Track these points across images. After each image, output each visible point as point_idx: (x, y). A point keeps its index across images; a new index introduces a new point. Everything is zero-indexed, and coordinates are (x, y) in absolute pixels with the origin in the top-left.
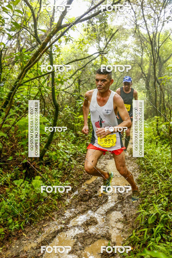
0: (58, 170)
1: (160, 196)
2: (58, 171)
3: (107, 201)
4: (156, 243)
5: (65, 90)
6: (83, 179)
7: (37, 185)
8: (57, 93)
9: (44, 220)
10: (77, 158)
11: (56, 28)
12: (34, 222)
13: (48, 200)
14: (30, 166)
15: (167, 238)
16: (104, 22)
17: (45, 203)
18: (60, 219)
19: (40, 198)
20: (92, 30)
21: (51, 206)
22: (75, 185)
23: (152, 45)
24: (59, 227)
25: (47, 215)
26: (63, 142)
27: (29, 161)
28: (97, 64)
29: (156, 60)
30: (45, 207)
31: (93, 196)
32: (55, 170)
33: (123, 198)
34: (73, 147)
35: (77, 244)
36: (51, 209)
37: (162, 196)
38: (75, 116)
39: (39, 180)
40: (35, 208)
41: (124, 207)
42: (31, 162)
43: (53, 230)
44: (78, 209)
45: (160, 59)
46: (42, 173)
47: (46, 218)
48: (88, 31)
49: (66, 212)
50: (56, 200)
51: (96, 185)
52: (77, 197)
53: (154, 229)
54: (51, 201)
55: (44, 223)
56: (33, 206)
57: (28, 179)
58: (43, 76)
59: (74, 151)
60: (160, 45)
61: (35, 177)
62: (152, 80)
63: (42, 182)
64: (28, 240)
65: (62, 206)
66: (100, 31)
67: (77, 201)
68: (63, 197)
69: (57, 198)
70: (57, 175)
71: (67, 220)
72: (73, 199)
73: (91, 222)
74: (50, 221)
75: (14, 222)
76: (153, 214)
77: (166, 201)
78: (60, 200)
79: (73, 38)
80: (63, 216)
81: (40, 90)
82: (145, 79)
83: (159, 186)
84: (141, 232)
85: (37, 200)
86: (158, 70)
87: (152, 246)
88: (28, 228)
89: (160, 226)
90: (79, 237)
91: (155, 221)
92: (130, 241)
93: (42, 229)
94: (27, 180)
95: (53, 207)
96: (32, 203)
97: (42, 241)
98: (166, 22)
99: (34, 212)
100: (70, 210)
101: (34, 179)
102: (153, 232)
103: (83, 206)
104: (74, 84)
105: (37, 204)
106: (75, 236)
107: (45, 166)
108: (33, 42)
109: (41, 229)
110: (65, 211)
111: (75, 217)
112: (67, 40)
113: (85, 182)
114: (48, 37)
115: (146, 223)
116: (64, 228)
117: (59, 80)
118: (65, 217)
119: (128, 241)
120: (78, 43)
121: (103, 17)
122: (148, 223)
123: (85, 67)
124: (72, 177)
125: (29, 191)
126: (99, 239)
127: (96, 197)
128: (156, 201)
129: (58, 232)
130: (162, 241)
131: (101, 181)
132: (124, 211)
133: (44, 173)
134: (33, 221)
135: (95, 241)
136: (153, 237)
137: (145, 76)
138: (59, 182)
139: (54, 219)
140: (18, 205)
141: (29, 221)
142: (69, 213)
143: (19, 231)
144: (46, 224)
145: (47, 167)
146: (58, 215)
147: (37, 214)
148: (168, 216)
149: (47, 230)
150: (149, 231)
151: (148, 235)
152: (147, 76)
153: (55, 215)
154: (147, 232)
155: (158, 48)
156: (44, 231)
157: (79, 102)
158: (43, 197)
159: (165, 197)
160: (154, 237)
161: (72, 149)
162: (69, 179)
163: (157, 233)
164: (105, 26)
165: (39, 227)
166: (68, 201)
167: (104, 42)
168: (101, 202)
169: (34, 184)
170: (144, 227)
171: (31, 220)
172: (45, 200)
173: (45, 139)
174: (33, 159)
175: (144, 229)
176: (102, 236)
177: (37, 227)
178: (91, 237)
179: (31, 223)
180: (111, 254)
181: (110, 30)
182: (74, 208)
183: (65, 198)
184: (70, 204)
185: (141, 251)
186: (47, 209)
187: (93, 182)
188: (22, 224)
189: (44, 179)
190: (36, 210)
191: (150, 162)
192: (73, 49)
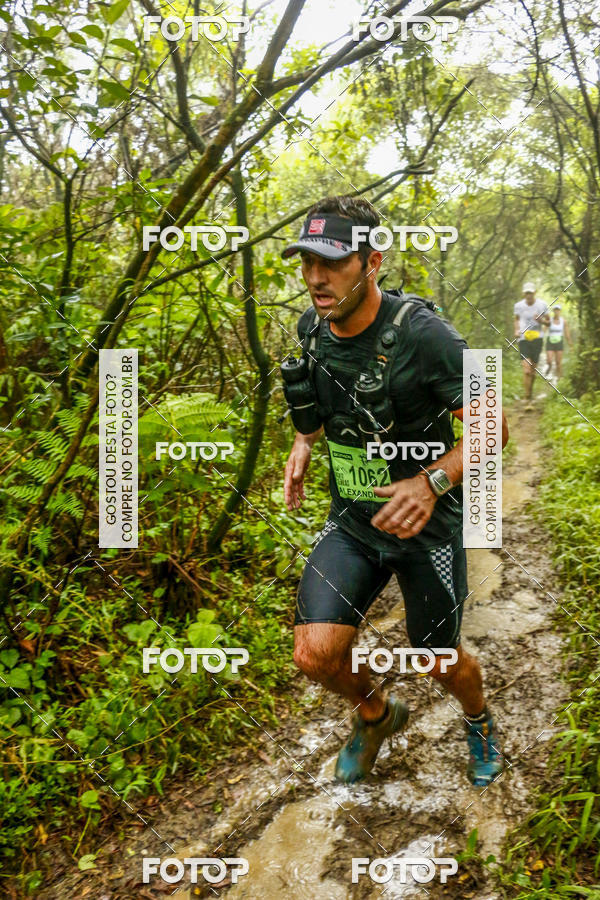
0: (275, 584)
2: (273, 588)
5: (290, 304)
7: (203, 643)
8: (265, 317)
9: (230, 760)
11: (253, 95)
12: (195, 769)
13: (242, 692)
14: (176, 575)
16: (419, 58)
17: (233, 701)
18: (284, 758)
19: (214, 687)
20: (379, 90)
21: (252, 714)
23: (596, 130)
24: (284, 786)
25: (243, 744)
27: (174, 557)
28: (401, 206)
30: (234, 716)
31: (397, 675)
32: (265, 584)
33: (504, 683)
34: (325, 501)
35: (345, 847)
36: (255, 722)
39: (213, 623)
40: (200, 721)
41: (509, 714)
42: (181, 559)
43: (263, 796)
44: (346, 722)
46: (221, 598)
47: (239, 756)
48: (364, 92)
49: (306, 734)
50: (271, 691)
54: (253, 693)
55: (231, 771)
56: (194, 712)
57: (171, 619)
58: (214, 260)
61: (197, 612)
63: (220, 628)
65: (291, 712)
66: (407, 90)
68: (293, 679)
69: (273, 685)
70: (273, 602)
71: (309, 760)
73: (395, 768)
74: (252, 764)
75: (130, 769)
78: (283, 690)
79: (312, 121)
80: (297, 746)
81: (204, 308)
82: (572, 251)
84: (571, 804)
85: (204, 694)
88: (180, 788)
90: (352, 820)
92: (531, 837)
93: (226, 791)
94: (169, 623)
95: (260, 715)
96: (190, 704)
99: (196, 735)
100: (319, 724)
101: (196, 621)
105: (206, 707)
106: (340, 818)
107: (230, 571)
108: (176, 140)
109: (221, 791)
110: (302, 730)
112: (290, 129)
114: (225, 126)
115: (589, 773)
116: (298, 790)
117: (270, 272)
118: (304, 749)
119: (525, 838)
120: (332, 135)
121: (417, 40)
122: (596, 775)
126: (422, 829)
129: (281, 802)
132: (508, 727)
133: (226, 598)
134: (194, 766)
135: (409, 837)
137: (572, 240)
138: (277, 626)
139: (263, 756)
140: (143, 711)
142: (318, 735)
143: (150, 801)
144: (239, 774)
145: (235, 575)
146: (279, 742)
147: (205, 742)
149: (242, 796)
151: (597, 819)
152: (578, 240)
153: (268, 744)
154: (593, 807)
156: (232, 799)
158: (225, 682)
161: (322, 512)
164: (426, 71)
165: (215, 786)
166: (312, 693)
167: (421, 125)
168: (425, 698)
169: (195, 638)
170: (579, 787)
171: (188, 762)
172: (231, 690)
173: (228, 479)
174: (189, 551)
175: (583, 796)
176: (434, 819)
177: (207, 786)
178: (393, 821)
179: (186, 772)
180: (466, 881)
181: (443, 83)
182: (332, 718)
183: (299, 682)
184: (320, 702)
185: (573, 875)
186: (239, 724)
187: (396, 626)
188: (158, 776)
189: (226, 617)
190: (204, 727)
191: (599, 550)
192: (312, 158)
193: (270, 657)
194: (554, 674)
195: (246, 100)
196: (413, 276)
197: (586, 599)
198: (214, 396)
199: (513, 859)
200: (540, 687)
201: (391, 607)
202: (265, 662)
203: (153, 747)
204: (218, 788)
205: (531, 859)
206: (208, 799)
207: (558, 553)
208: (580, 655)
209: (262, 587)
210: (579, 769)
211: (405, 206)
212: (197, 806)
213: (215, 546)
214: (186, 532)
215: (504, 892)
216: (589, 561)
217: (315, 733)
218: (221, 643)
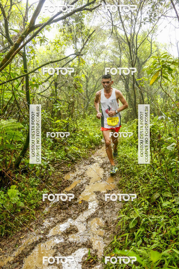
0: (35, 178)
1: (141, 200)
2: (35, 179)
3: (87, 208)
4: (137, 247)
5: (41, 94)
6: (62, 187)
7: (13, 195)
8: (32, 97)
9: (21, 231)
10: (56, 164)
11: (28, 29)
12: (10, 234)
13: (25, 210)
14: (4, 175)
15: (148, 241)
16: (80, 23)
17: (22, 213)
18: (38, 229)
19: (16, 209)
20: (68, 31)
21: (28, 217)
22: (54, 193)
23: (130, 47)
24: (38, 238)
25: (25, 226)
27: (4, 170)
28: (75, 66)
29: (135, 61)
30: (22, 217)
31: (73, 203)
32: (33, 178)
33: (104, 204)
34: (51, 153)
35: (56, 255)
36: (29, 219)
37: (143, 200)
38: (53, 120)
39: (15, 189)
40: (12, 219)
41: (105, 213)
42: (6, 170)
43: (31, 241)
44: (57, 218)
45: (139, 61)
46: (19, 182)
47: (24, 230)
48: (64, 31)
50: (34, 210)
51: (76, 192)
52: (56, 205)
53: (135, 233)
54: (28, 210)
55: (21, 235)
56: (9, 217)
57: (3, 189)
58: (16, 79)
59: (52, 157)
60: (138, 46)
61: (11, 186)
62: (131, 82)
63: (18, 191)
64: (4, 254)
65: (40, 216)
66: (76, 32)
67: (56, 209)
68: (41, 206)
70: (35, 183)
71: (46, 230)
72: (51, 208)
73: (71, 230)
74: (28, 232)
76: (133, 218)
77: (147, 204)
78: (38, 209)
79: (48, 39)
80: (42, 226)
81: (13, 94)
82: (124, 80)
83: (140, 190)
84: (123, 237)
85: (13, 211)
87: (134, 250)
88: (4, 241)
89: (141, 230)
90: (59, 246)
91: (136, 226)
92: (111, 247)
93: (20, 241)
95: (31, 217)
96: (8, 215)
97: (19, 255)
98: (143, 23)
99: (10, 224)
100: (49, 219)
101: (10, 188)
102: (134, 237)
103: (62, 215)
104: (50, 87)
105: (13, 215)
106: (55, 246)
107: (21, 174)
108: (6, 43)
109: (18, 241)
110: (44, 221)
111: (54, 226)
112: (41, 41)
113: (64, 189)
114: (20, 38)
115: (127, 228)
116: (42, 239)
117: (34, 83)
118: (44, 226)
119: (109, 248)
120: (54, 44)
121: (79, 17)
122: (129, 228)
124: (51, 185)
125: (4, 201)
126: (79, 247)
127: (76, 204)
128: (137, 205)
129: (37, 243)
130: (143, 244)
131: (81, 187)
132: (105, 217)
133: (20, 182)
135: (75, 250)
136: (135, 242)
137: (124, 77)
138: (36, 190)
139: (31, 229)
141: (5, 233)
142: (49, 222)
144: (24, 235)
145: (23, 175)
146: (36, 225)
147: (13, 226)
148: (149, 219)
149: (24, 242)
150: (130, 235)
151: (129, 240)
152: (125, 78)
153: (33, 226)
154: (129, 237)
155: (136, 50)
156: (22, 243)
157: (56, 105)
158: (20, 207)
159: (146, 200)
160: (136, 242)
161: (50, 156)
162: (47, 187)
163: (138, 237)
164: (82, 27)
165: (16, 239)
167: (81, 43)
168: (81, 209)
169: (10, 194)
170: (125, 232)
171: (7, 233)
172: (21, 210)
173: (21, 146)
174: (9, 168)
176: (83, 244)
177: (13, 240)
178: (71, 246)
179: (7, 236)
180: (92, 262)
181: (87, 30)
182: (53, 217)
183: (43, 207)
184: (49, 212)
186: (24, 220)
187: (72, 189)
189: (20, 188)
190: (13, 221)
191: (131, 166)
192: (48, 50)
193: (34, 199)
195: (26, 30)
196: (78, 86)
197: (127, 179)
198: (16, 120)
199: (106, 254)
200: (114, 205)
201: (71, 184)
202: (32, 201)
205: (111, 254)
206: (14, 243)
209: (31, 179)
210: (125, 227)
213: (17, 166)
214: (8, 163)
216: (129, 168)
217: (48, 221)
218: (19, 196)
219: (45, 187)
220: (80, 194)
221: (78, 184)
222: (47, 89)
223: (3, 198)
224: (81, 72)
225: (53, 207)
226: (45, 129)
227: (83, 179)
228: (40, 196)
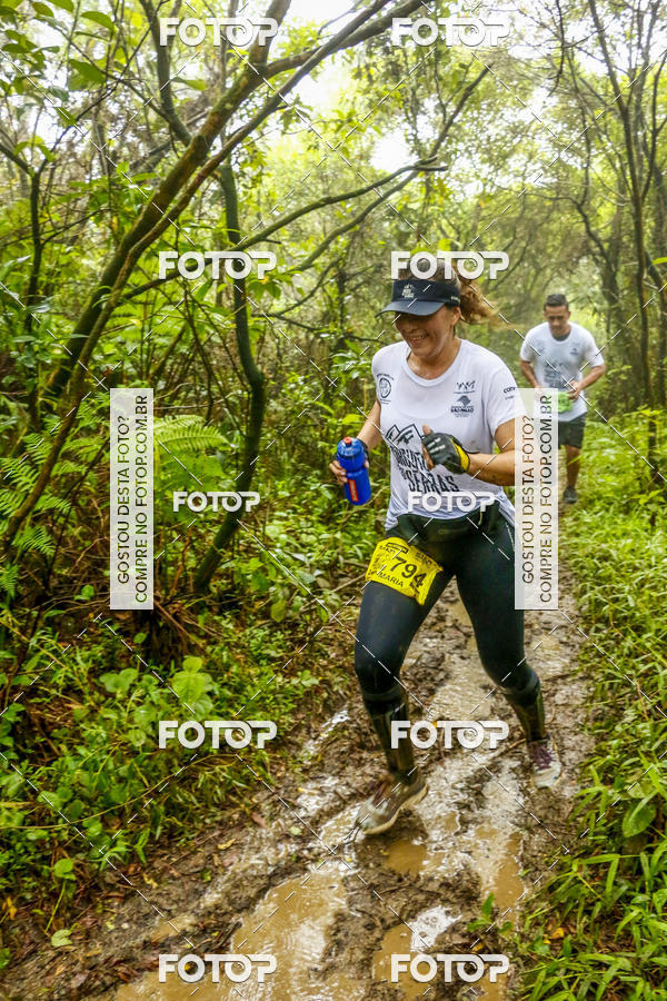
0: (269, 627)
2: (267, 632)
4: (654, 911)
5: (287, 315)
7: (190, 694)
8: (258, 330)
9: (220, 823)
10: (342, 580)
11: (244, 79)
12: (182, 833)
14: (160, 618)
17: (223, 758)
18: (280, 820)
20: (386, 75)
21: (245, 772)
22: (335, 689)
23: (626, 124)
25: (234, 805)
26: (286, 519)
27: (157, 598)
28: (410, 206)
29: (644, 183)
30: (224, 774)
32: (259, 627)
34: (325, 536)
36: (247, 781)
38: (329, 414)
39: (200, 671)
40: (187, 780)
42: (165, 600)
44: (349, 780)
45: (659, 179)
46: (209, 643)
47: (230, 818)
48: (370, 77)
50: (266, 746)
51: (416, 685)
52: (346, 733)
54: (246, 749)
55: (221, 836)
56: (180, 771)
57: (154, 668)
59: (329, 552)
60: (659, 121)
61: (183, 660)
62: (627, 264)
63: (208, 678)
65: (287, 770)
66: (418, 76)
67: (344, 749)
68: (290, 734)
70: (267, 648)
71: (307, 823)
72: (329, 742)
74: (245, 827)
75: (108, 834)
76: (640, 800)
78: (280, 745)
79: (312, 110)
80: (294, 807)
81: (190, 320)
82: (598, 258)
83: (662, 685)
84: (595, 867)
86: (653, 224)
87: (639, 923)
88: (163, 856)
91: (648, 829)
92: (551, 903)
93: (216, 858)
94: (152, 672)
95: (253, 772)
96: (176, 762)
99: (182, 796)
101: (182, 670)
102: (640, 872)
103: (368, 769)
104: (320, 289)
105: (193, 765)
107: (218, 614)
108: (157, 128)
109: (210, 857)
110: (300, 789)
111: (338, 810)
112: (287, 118)
114: (213, 114)
115: (613, 833)
117: (264, 280)
118: (302, 810)
119: (544, 904)
120: (333, 126)
122: (620, 833)
123: (361, 220)
124: (324, 655)
126: (432, 898)
128: (650, 746)
131: (434, 668)
133: (215, 643)
134: (180, 831)
135: (416, 902)
136: (642, 890)
137: (600, 246)
138: (272, 675)
139: (257, 818)
140: (123, 770)
141: (165, 828)
143: (132, 869)
144: (230, 838)
145: (225, 617)
146: (275, 803)
147: (192, 803)
149: (232, 862)
150: (625, 864)
151: (623, 882)
152: (606, 246)
153: (263, 805)
154: (618, 869)
155: (650, 135)
156: (224, 867)
157: (344, 359)
160: (647, 889)
161: (322, 547)
162: (311, 663)
163: (656, 873)
164: (438, 55)
165: (203, 852)
166: (311, 748)
167: (433, 115)
168: (437, 752)
169: (181, 688)
170: (604, 848)
171: (173, 827)
172: (221, 746)
174: (174, 592)
175: (606, 858)
176: (446, 885)
177: (195, 853)
178: (400, 888)
179: (171, 837)
181: (458, 68)
182: (334, 775)
183: (297, 736)
184: (319, 759)
185: (595, 943)
186: (230, 783)
188: (140, 842)
189: (215, 664)
190: (190, 787)
191: (627, 588)
192: (311, 151)
193: (265, 709)
194: (577, 725)
195: (236, 85)
197: (612, 642)
198: (200, 419)
199: (530, 928)
200: (562, 739)
202: (259, 714)
203: (134, 810)
204: (207, 854)
205: (550, 928)
206: (196, 866)
207: (584, 592)
208: (606, 705)
209: (255, 631)
210: (603, 829)
211: (415, 206)
212: (183, 875)
213: (202, 586)
214: (171, 570)
215: (521, 962)
216: (616, 600)
218: (210, 694)
219: (304, 664)
220: (432, 692)
221: (426, 655)
222: (309, 297)
223: (155, 700)
224: (434, 228)
225: (335, 741)
226: (302, 444)
227: (443, 637)
228: (286, 698)
